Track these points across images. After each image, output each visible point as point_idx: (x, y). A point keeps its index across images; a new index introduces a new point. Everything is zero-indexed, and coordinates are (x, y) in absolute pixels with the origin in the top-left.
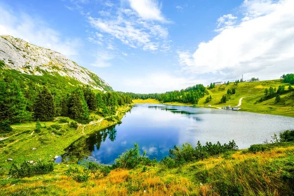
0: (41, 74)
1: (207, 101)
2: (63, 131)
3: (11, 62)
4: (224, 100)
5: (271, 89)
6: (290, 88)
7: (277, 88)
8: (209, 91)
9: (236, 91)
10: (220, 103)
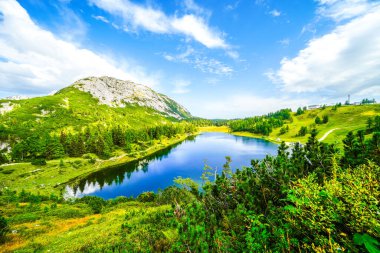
0: (124, 106)
1: (282, 133)
2: (81, 166)
3: (104, 98)
4: (303, 133)
8: (295, 118)
9: (330, 119)
10: (296, 136)
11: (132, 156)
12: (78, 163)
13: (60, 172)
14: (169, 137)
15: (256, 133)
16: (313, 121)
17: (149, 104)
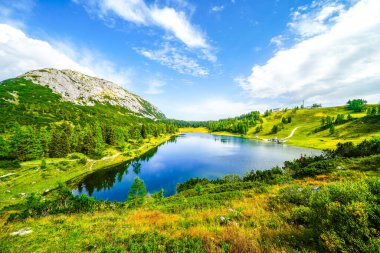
0: (93, 105)
1: (257, 131)
2: (69, 167)
3: (67, 94)
4: (275, 130)
5: (328, 118)
6: (349, 117)
7: (336, 117)
8: (264, 119)
9: (293, 119)
10: (270, 134)
11: (127, 155)
12: (64, 164)
13: (44, 176)
14: (156, 136)
15: (234, 132)
16: (280, 121)
17: (122, 104)
